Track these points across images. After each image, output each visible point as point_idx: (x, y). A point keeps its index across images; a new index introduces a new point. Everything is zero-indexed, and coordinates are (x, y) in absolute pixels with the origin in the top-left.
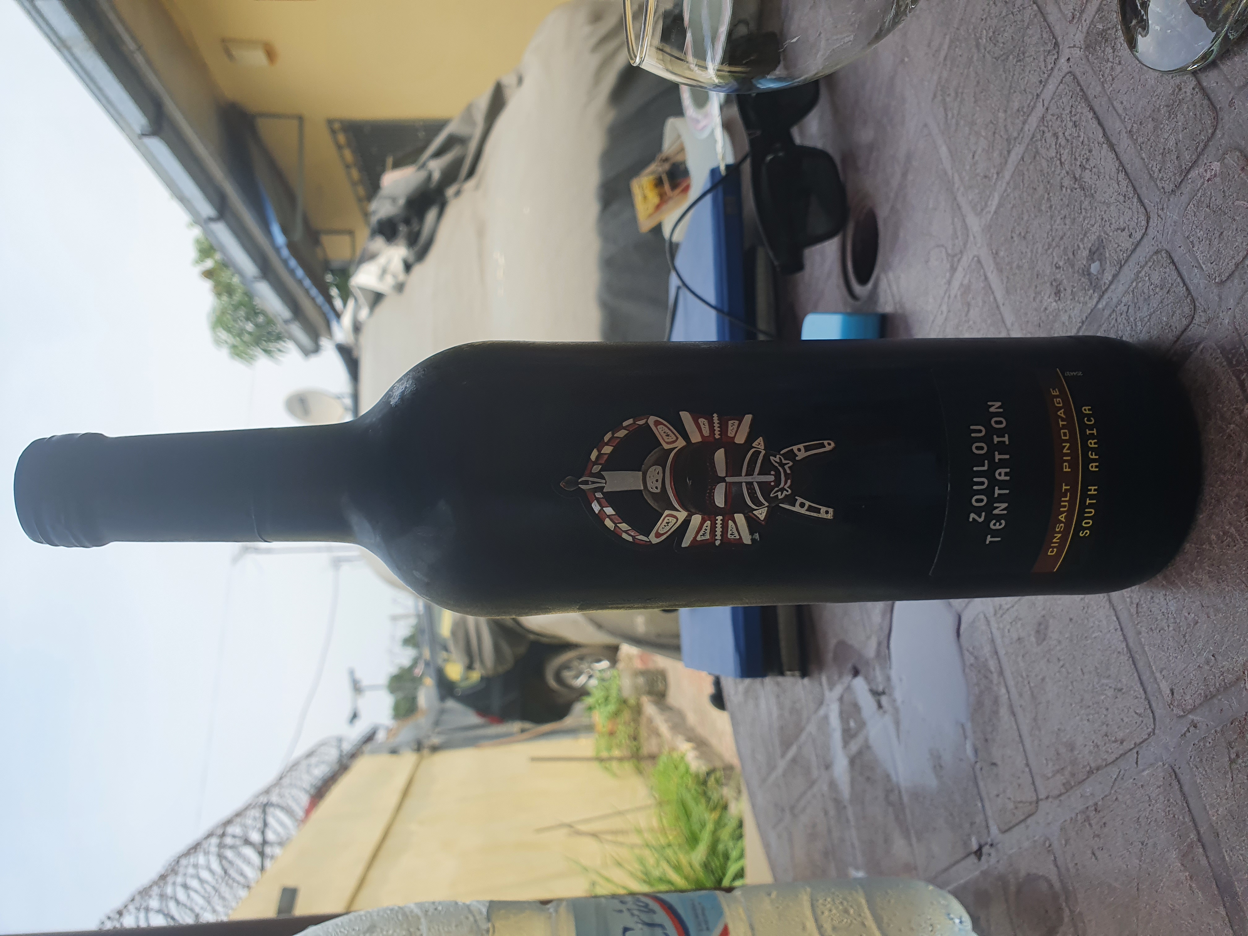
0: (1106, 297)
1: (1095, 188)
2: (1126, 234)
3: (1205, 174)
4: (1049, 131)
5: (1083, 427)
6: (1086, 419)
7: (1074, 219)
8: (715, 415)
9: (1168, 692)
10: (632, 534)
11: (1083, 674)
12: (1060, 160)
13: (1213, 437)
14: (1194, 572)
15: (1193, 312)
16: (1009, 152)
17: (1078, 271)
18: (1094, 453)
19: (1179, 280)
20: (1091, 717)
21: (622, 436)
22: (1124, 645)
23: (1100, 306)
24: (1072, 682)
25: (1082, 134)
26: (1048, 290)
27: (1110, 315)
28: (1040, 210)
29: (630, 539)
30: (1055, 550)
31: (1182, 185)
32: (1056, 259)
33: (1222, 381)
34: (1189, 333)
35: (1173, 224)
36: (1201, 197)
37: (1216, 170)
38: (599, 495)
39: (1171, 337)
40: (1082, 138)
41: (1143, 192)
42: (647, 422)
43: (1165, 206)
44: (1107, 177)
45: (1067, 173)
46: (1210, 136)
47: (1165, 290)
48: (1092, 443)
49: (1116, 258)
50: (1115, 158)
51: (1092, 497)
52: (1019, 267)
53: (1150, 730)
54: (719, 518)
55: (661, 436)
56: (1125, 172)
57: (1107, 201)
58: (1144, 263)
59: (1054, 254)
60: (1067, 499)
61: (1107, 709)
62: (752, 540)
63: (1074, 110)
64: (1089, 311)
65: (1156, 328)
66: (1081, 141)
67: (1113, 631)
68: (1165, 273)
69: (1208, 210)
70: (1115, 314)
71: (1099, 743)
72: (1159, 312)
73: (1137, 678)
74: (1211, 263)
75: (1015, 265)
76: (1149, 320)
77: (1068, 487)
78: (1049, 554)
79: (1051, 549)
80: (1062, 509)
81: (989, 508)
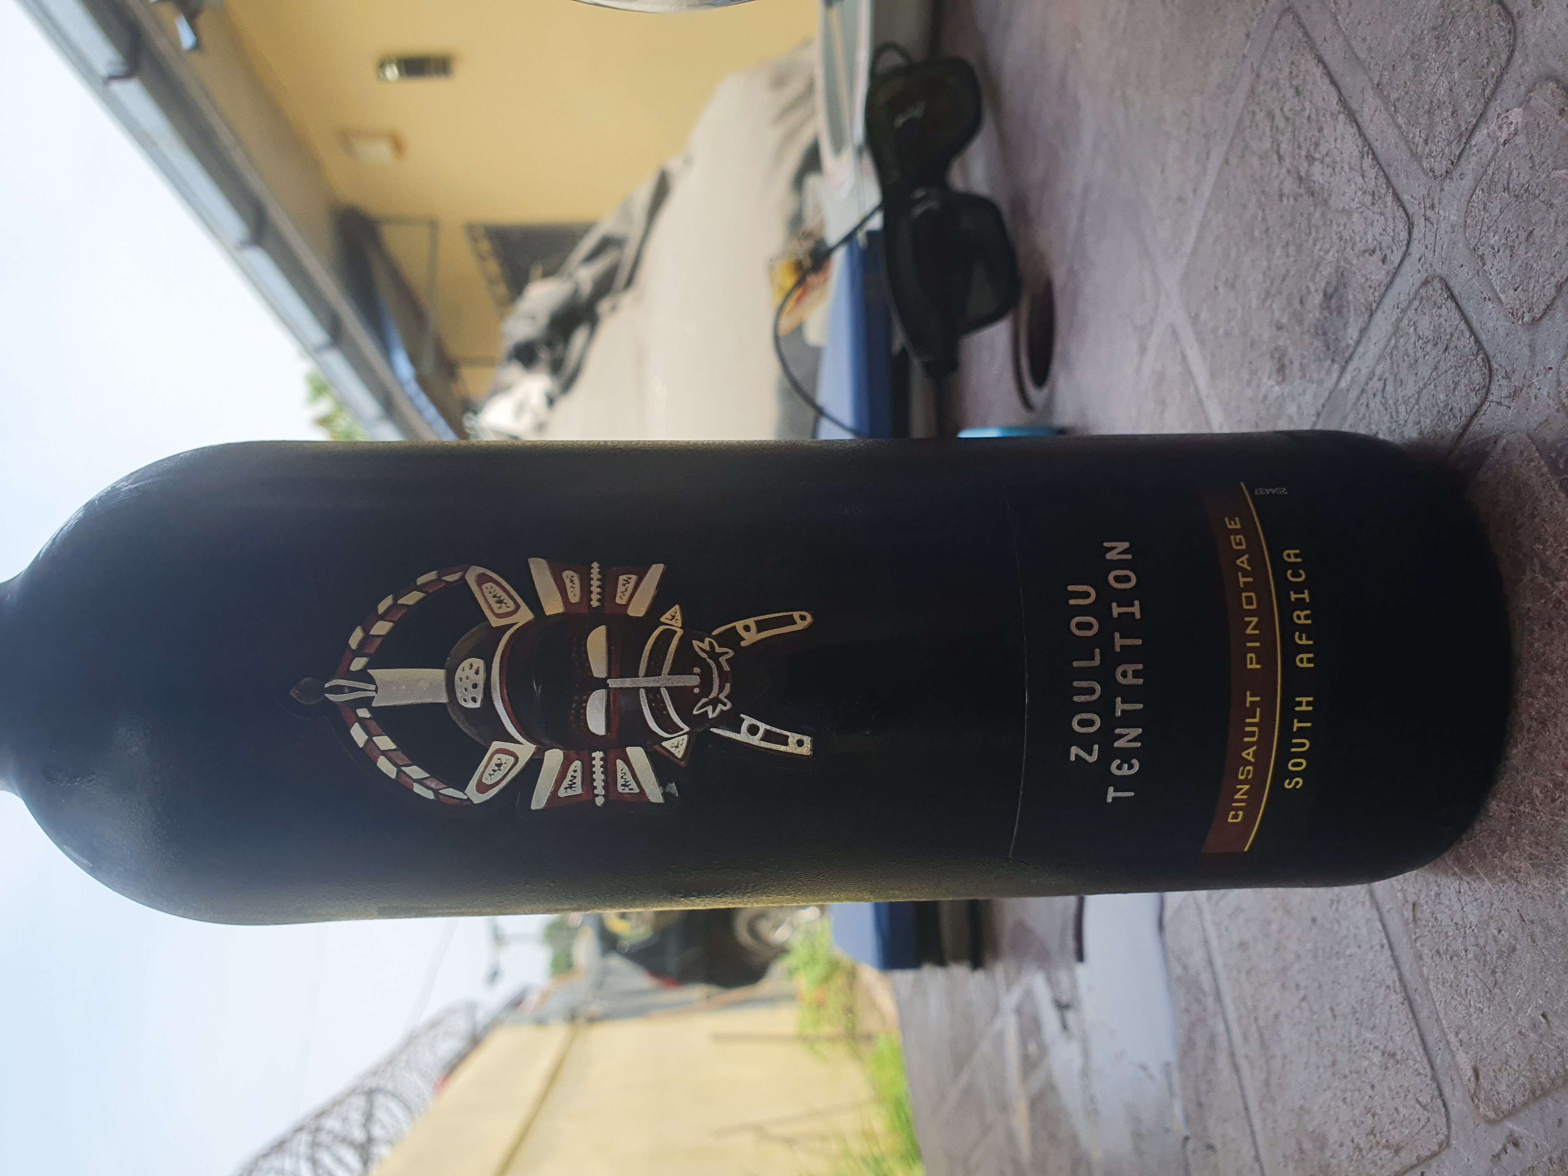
0: (1351, 367)
1: (1328, 190)
2: (1377, 257)
3: (1499, 134)
4: (1261, 111)
5: (1284, 587)
6: (1290, 572)
7: (1301, 245)
8: (595, 565)
9: (1470, 1073)
10: (433, 786)
11: (1335, 1016)
12: (1278, 153)
13: (1529, 605)
14: (1507, 854)
15: (1487, 380)
16: (1208, 154)
17: (1308, 331)
18: (1304, 635)
19: (1463, 326)
20: (1348, 1094)
21: (411, 603)
22: (1395, 975)
23: (1343, 384)
24: (1318, 1029)
25: (1307, 104)
26: (1268, 366)
27: (1358, 399)
28: (1252, 238)
29: (430, 795)
30: (1241, 813)
31: (1463, 160)
32: (1277, 314)
33: (1540, 501)
34: (1482, 419)
35: (1449, 229)
36: (1493, 173)
37: (1517, 123)
38: (363, 713)
39: (1452, 428)
40: (1307, 112)
41: (1401, 182)
42: (463, 578)
43: (1436, 201)
44: (1346, 168)
45: (1288, 171)
46: (1503, 64)
47: (1442, 347)
48: (1301, 617)
49: (1363, 301)
50: (1357, 133)
51: (1303, 716)
52: (1227, 334)
53: (1441, 1137)
54: (598, 755)
55: (488, 603)
56: (1373, 153)
57: (1347, 207)
58: (1406, 303)
59: (1274, 306)
60: (1257, 720)
61: (1373, 1087)
62: (665, 795)
63: (1295, 68)
64: (1327, 394)
65: (1429, 415)
66: (1307, 116)
67: (1378, 947)
68: (1440, 316)
69: (1506, 195)
70: (1365, 396)
71: (1362, 1146)
72: (1432, 386)
73: (1417, 1040)
74: (1515, 290)
75: (1221, 331)
76: (1417, 403)
77: (1258, 699)
78: (1230, 820)
79: (1233, 813)
80: (1246, 739)
81: (1106, 737)
